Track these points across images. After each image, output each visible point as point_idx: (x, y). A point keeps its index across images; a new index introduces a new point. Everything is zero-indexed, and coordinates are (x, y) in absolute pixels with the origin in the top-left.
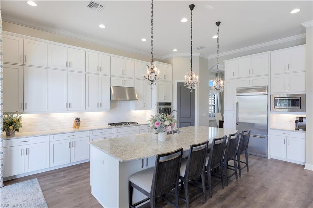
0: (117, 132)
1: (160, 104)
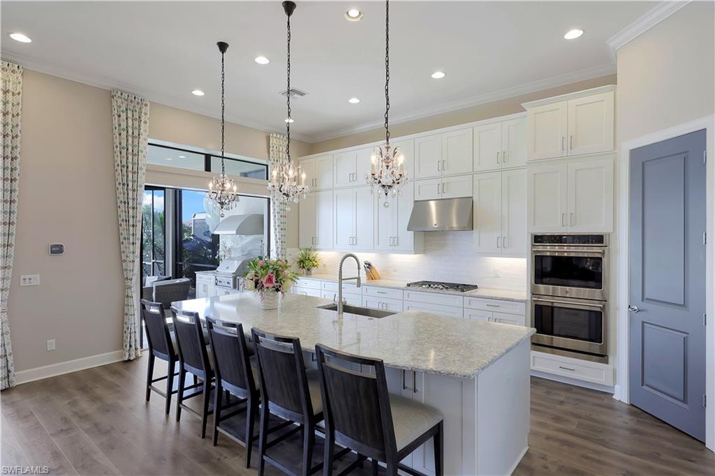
0: (407, 299)
1: (538, 239)
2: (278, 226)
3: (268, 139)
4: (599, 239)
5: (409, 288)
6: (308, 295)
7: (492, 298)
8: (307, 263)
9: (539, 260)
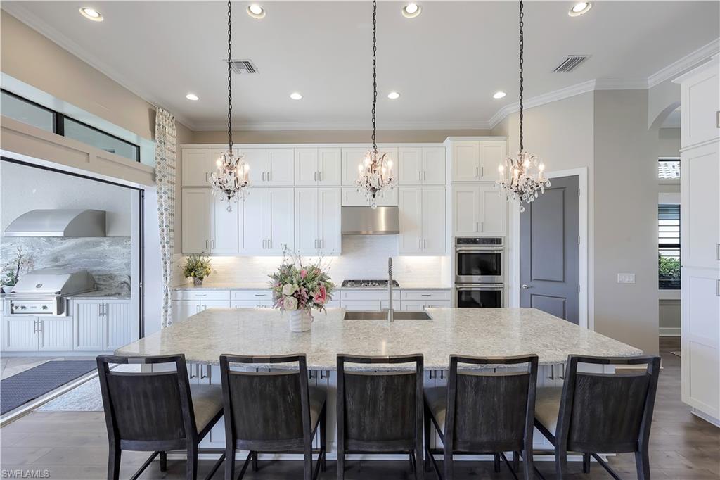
0: (345, 299)
1: (459, 241)
2: (167, 226)
3: (153, 115)
4: (498, 241)
5: (343, 288)
6: (208, 308)
7: (425, 289)
8: (200, 270)
9: (460, 257)
